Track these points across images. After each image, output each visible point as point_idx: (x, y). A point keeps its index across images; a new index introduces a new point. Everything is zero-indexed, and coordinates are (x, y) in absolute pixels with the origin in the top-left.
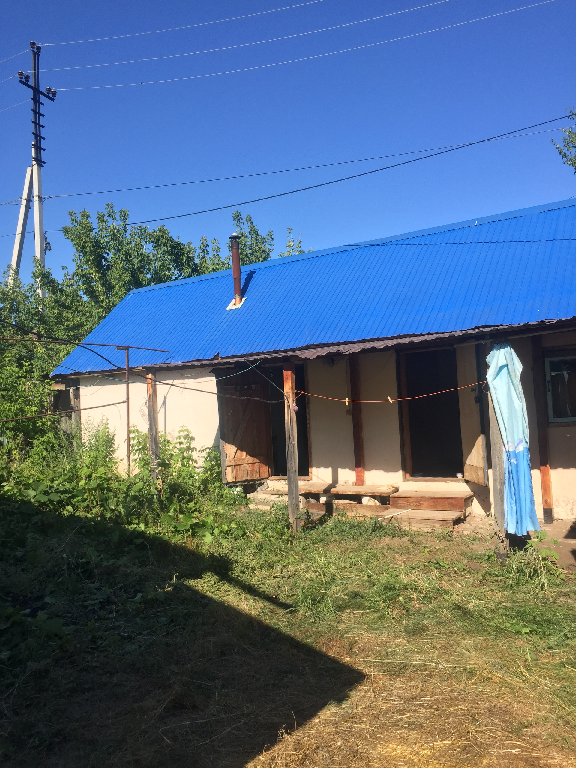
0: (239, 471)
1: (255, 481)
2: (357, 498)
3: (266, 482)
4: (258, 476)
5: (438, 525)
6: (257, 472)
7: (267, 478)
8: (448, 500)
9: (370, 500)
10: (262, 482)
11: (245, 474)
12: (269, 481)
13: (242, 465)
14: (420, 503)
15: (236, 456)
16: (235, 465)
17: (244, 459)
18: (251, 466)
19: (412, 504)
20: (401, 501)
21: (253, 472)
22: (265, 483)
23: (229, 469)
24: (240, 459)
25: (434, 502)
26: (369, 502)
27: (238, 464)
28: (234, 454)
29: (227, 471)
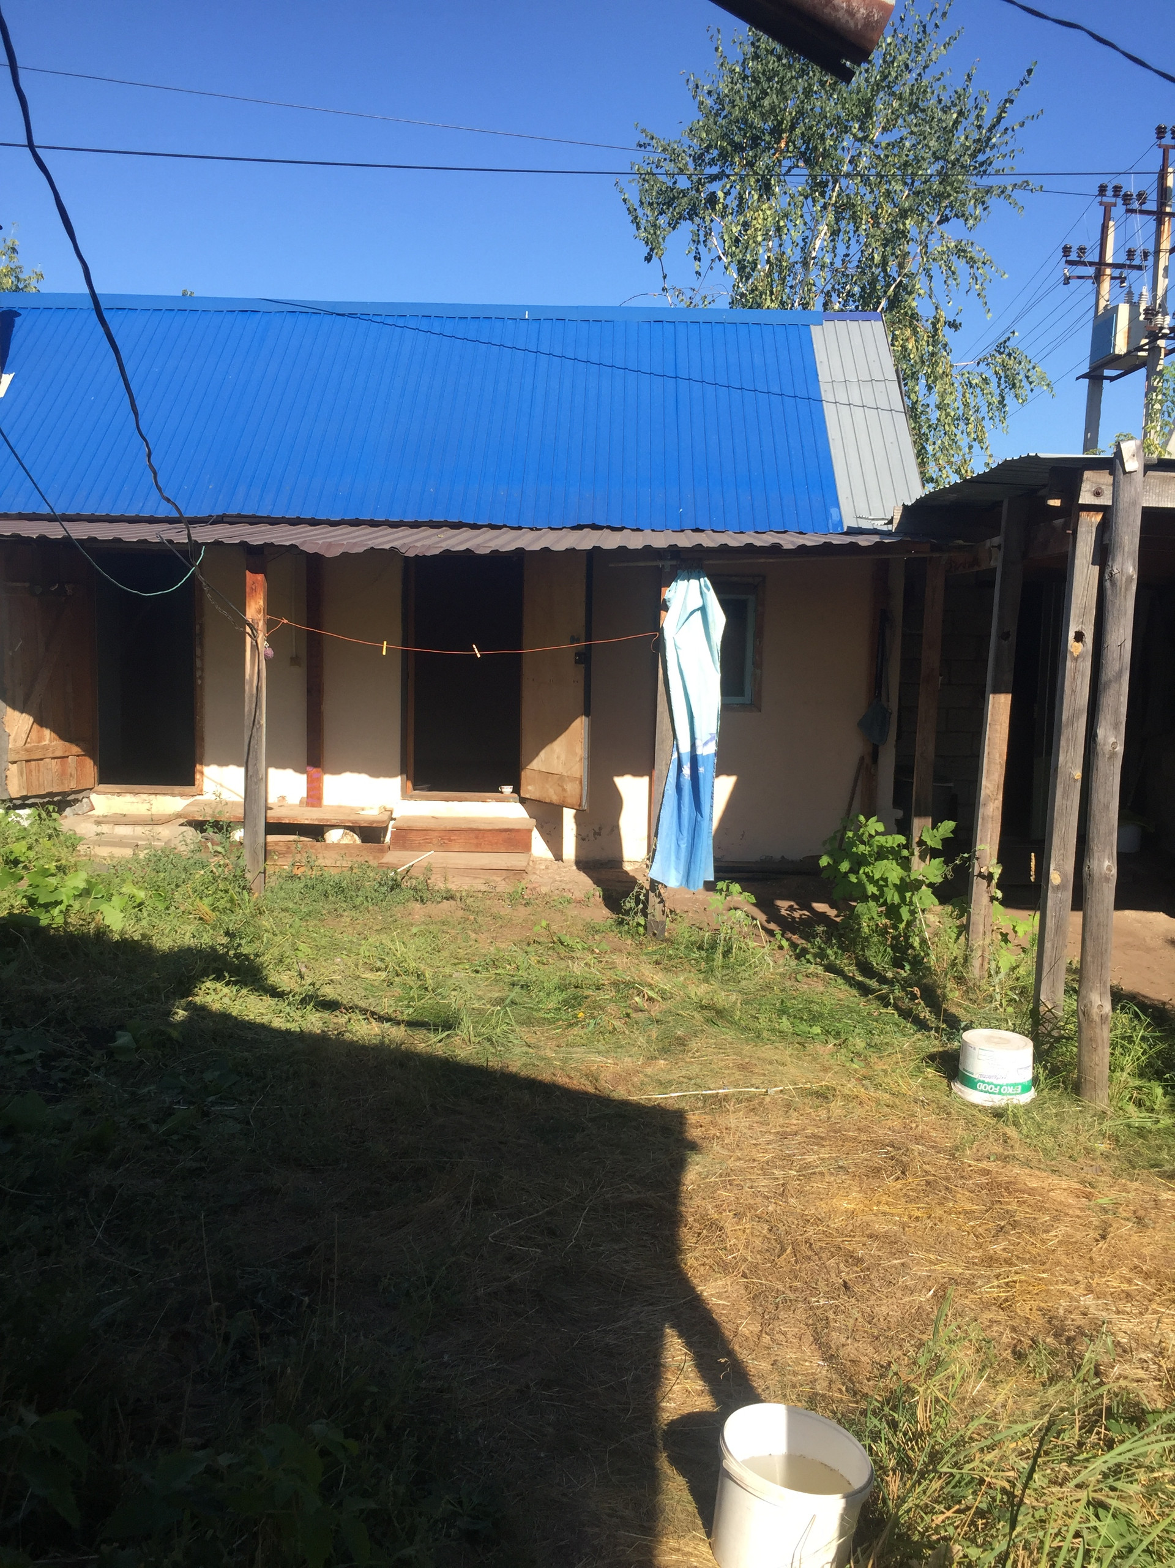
0: (34, 773)
1: (65, 794)
2: (316, 832)
3: (88, 798)
4: (73, 785)
5: (499, 879)
6: (71, 775)
7: (91, 789)
8: (504, 833)
9: (346, 834)
10: (80, 796)
11: (48, 781)
12: (94, 797)
13: (42, 759)
14: (450, 840)
15: (29, 740)
16: (27, 761)
17: (46, 748)
18: (59, 763)
19: (435, 841)
20: (412, 836)
21: (63, 774)
22: (85, 800)
23: (14, 768)
24: (37, 748)
25: (477, 838)
26: (342, 838)
27: (33, 758)
28: (24, 736)
29: (8, 773)
